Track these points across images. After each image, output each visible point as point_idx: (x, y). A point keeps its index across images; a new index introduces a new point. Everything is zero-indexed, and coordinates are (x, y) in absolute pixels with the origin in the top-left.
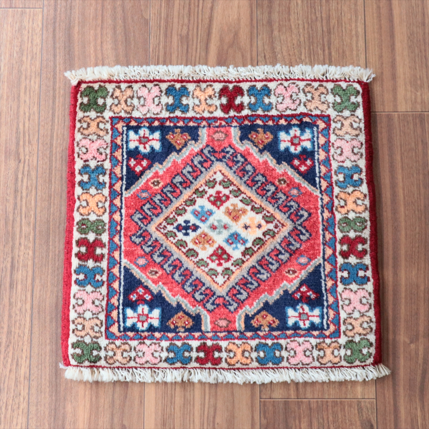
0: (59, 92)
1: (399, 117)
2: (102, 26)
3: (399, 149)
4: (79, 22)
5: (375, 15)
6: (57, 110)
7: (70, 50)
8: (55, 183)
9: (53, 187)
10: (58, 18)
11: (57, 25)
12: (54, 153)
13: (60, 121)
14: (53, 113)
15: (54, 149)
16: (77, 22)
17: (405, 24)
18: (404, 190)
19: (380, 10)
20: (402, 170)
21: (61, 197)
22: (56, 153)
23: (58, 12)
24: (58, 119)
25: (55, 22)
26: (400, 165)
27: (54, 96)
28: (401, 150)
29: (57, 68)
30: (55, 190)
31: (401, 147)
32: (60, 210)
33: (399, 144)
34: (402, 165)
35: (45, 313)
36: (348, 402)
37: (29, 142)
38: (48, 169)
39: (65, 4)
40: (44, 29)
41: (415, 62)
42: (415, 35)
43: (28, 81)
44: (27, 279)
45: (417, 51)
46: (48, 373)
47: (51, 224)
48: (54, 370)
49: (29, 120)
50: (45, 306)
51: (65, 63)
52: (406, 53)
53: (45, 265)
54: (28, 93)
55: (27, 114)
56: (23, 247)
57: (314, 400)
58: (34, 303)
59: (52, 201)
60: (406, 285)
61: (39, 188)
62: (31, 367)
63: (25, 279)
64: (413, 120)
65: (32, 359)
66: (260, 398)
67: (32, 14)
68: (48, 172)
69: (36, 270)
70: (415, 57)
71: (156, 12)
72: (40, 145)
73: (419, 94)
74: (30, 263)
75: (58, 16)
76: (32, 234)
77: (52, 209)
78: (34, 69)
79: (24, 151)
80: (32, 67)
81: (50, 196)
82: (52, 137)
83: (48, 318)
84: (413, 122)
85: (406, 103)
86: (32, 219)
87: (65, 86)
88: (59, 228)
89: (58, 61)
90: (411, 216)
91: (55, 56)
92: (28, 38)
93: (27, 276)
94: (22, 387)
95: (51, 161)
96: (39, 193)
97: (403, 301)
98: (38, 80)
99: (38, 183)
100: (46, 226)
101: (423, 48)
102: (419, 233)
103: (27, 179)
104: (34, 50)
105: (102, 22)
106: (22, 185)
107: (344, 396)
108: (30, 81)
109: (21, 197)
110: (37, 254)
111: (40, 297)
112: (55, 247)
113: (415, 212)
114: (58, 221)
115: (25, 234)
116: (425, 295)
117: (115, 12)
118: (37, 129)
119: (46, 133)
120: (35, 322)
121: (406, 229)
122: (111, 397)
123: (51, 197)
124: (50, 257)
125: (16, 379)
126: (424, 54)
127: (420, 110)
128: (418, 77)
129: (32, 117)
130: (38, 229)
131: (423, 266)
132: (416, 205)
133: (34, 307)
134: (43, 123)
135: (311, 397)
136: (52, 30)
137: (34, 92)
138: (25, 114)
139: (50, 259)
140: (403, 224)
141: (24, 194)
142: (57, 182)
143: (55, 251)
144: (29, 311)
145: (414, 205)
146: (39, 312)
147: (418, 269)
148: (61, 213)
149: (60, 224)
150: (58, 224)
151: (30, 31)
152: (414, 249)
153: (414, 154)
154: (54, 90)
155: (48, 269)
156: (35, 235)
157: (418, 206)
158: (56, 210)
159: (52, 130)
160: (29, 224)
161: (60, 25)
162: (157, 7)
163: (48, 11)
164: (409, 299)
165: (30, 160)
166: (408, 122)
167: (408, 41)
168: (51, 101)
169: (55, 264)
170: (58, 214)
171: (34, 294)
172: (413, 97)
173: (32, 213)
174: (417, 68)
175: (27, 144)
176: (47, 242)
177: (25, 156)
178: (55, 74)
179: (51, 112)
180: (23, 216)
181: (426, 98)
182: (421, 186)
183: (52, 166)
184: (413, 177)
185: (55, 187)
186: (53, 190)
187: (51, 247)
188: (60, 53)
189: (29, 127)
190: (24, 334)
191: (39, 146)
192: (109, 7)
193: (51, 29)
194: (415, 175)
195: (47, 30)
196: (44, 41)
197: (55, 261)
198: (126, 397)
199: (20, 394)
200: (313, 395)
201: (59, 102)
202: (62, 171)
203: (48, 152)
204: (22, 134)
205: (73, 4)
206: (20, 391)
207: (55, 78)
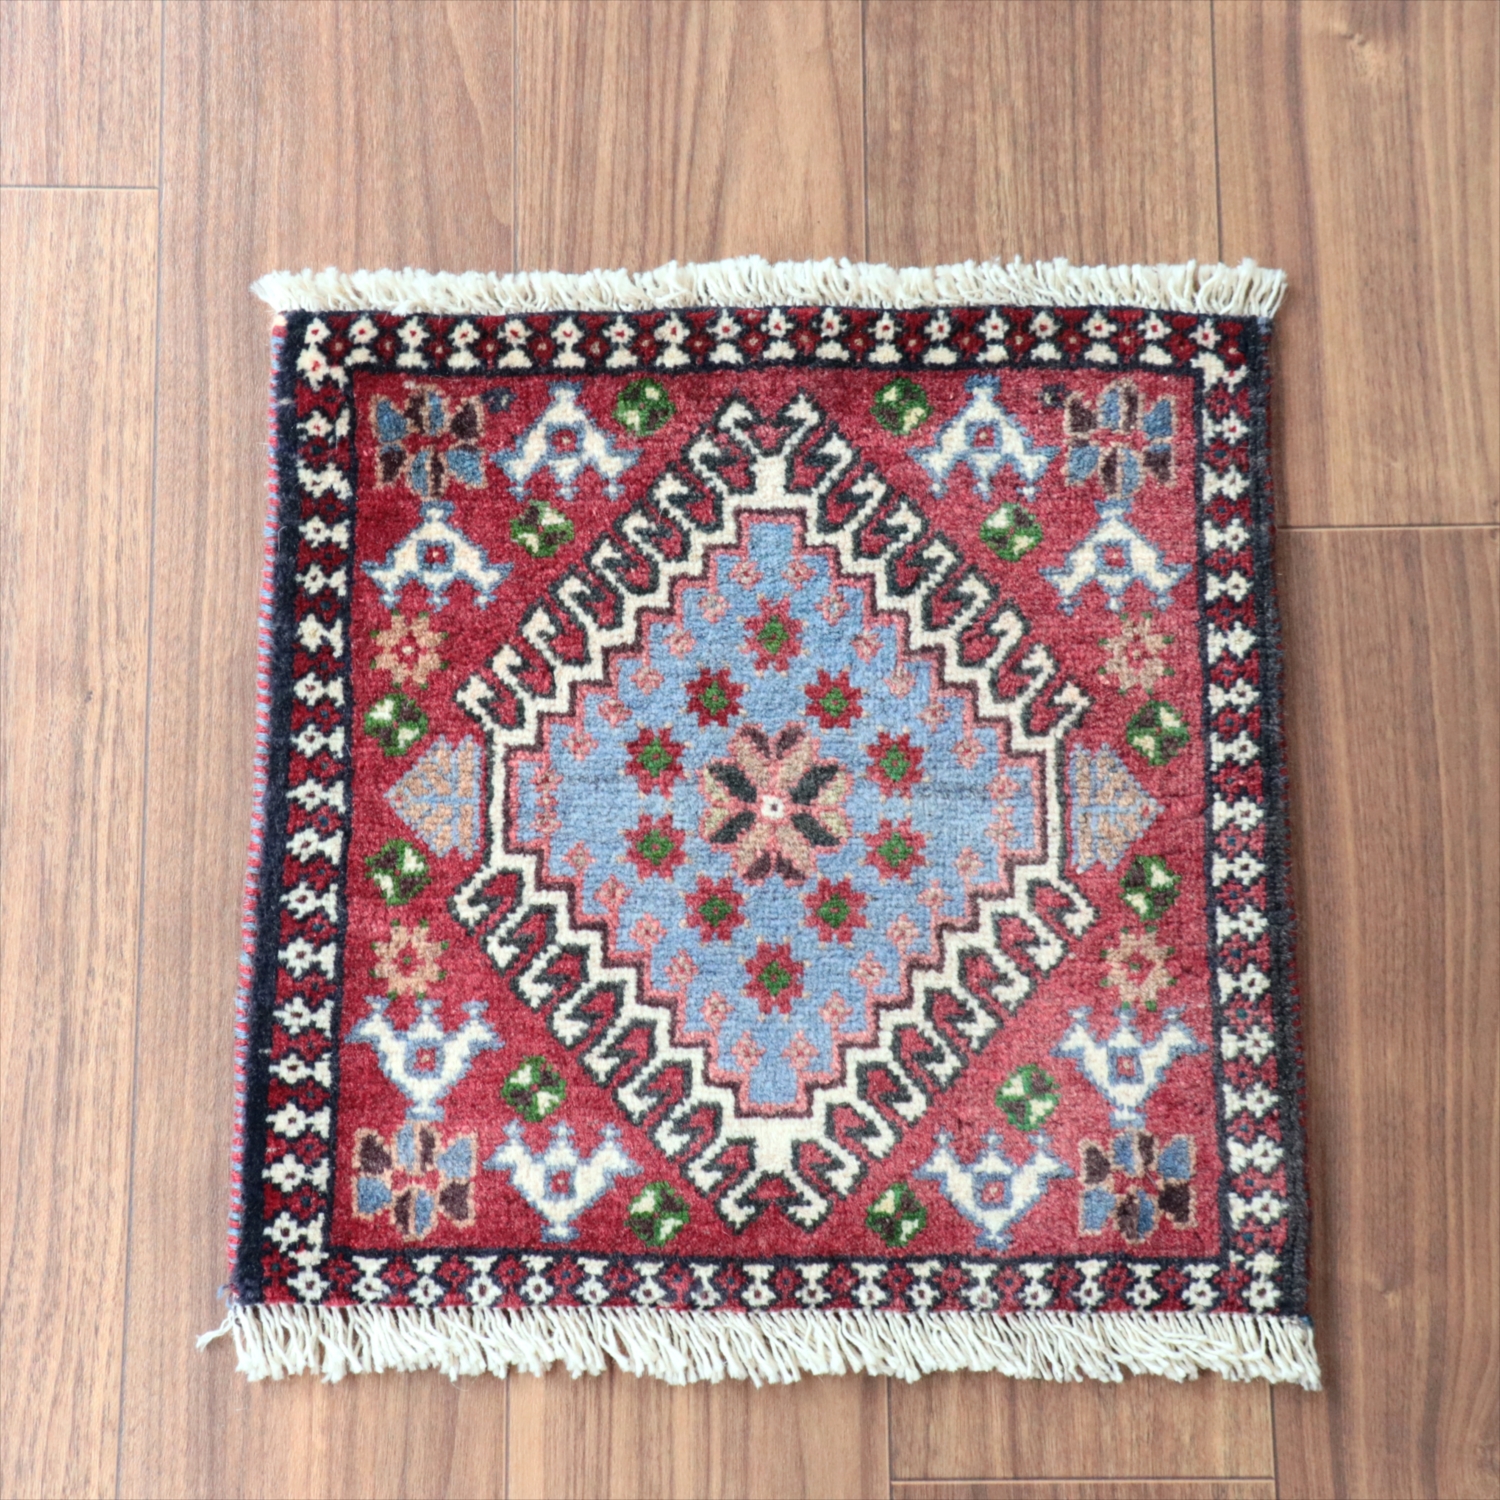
0: (219, 467)
1: (1334, 545)
2: (357, 246)
3: (1338, 648)
4: (280, 235)
5: (1252, 207)
6: (212, 525)
7: (252, 328)
8: (207, 766)
9: (200, 782)
10: (211, 223)
11: (209, 244)
12: (203, 667)
13: (222, 561)
14: (197, 536)
15: (204, 654)
16: (273, 234)
17: (1352, 237)
18: (1353, 783)
19: (1269, 192)
20: (1348, 717)
21: (228, 814)
22: (209, 668)
23: (211, 202)
24: (216, 554)
25: (200, 236)
26: (1340, 699)
27: (200, 481)
28: (1342, 651)
29: (212, 388)
30: (206, 790)
31: (1342, 642)
32: (225, 858)
33: (1334, 630)
34: (1347, 702)
35: (174, 1201)
36: (1182, 1487)
37: (120, 632)
38: (183, 721)
39: (233, 175)
40: (165, 256)
41: (1385, 361)
42: (1387, 273)
43: (113, 431)
44: (112, 1089)
45: (1390, 327)
46: (183, 1406)
47: (195, 905)
48: (203, 1396)
49: (118, 559)
50: (175, 1179)
51: (236, 370)
52: (1355, 332)
53: (175, 1041)
54: (113, 470)
55: (112, 540)
56: (99, 982)
57: (1071, 1482)
58: (139, 1169)
59: (197, 826)
60: (1366, 1098)
61: (155, 784)
62: (127, 1386)
63: (107, 1087)
64: (1381, 552)
65: (130, 1360)
66: (893, 1478)
67: (122, 206)
68: (182, 730)
69: (145, 1057)
70: (1386, 344)
71: (537, 203)
72: (156, 643)
73: (1399, 466)
74: (124, 1035)
75: (211, 213)
76: (130, 939)
77: (197, 854)
78: (134, 392)
79: (102, 662)
80: (128, 384)
81: (190, 812)
82: (195, 615)
83: (185, 1217)
84: (1382, 560)
85: (1358, 499)
86: (131, 890)
87: (239, 445)
88: (220, 916)
89: (211, 365)
90: (1379, 869)
91: (202, 346)
92: (112, 286)
93: (113, 1078)
94: (95, 1457)
95: (192, 695)
96: (154, 802)
97: (1358, 1147)
98: (145, 426)
99: (152, 769)
100: (178, 911)
101: (1411, 314)
102: (1406, 924)
103: (114, 756)
104: (134, 327)
105: (359, 234)
106: (96, 776)
107: (1167, 1469)
108: (121, 432)
109: (94, 817)
110: (148, 1004)
111: (157, 1149)
112: (209, 982)
113: (1390, 854)
114: (216, 892)
115: (108, 937)
116: (1428, 1129)
117: (400, 203)
118: (144, 589)
119: (174, 604)
120: (142, 1232)
121: (1362, 909)
122: (396, 1481)
123: (194, 814)
124: (193, 1012)
125: (75, 1427)
126: (1414, 334)
127: (1404, 521)
128: (1397, 410)
129: (127, 550)
130: (150, 920)
131: (1420, 1032)
132: (1394, 830)
133: (139, 1181)
134: (164, 571)
135: (1062, 1472)
136: (190, 260)
137: (133, 466)
138: (103, 538)
139: (191, 1021)
140: (1352, 894)
141: (104, 806)
142: (213, 765)
143: (208, 993)
144: (120, 1197)
145: (1388, 831)
146: (154, 1202)
147: (1405, 1044)
148: (227, 867)
149: (224, 903)
150: (216, 905)
151: (119, 264)
152: (1390, 979)
153: (1385, 664)
154: (201, 459)
155: (186, 1054)
156: (141, 941)
157: (1401, 834)
158: (211, 858)
159: (196, 591)
160: (120, 905)
161: (217, 244)
162: (537, 187)
163: (178, 197)
164: (1376, 1140)
165: (124, 694)
166: (1363, 558)
167: (1361, 292)
168: (191, 498)
169: (208, 1037)
170: (216, 871)
171: (139, 1140)
172: (1381, 477)
173: (131, 868)
174: (1394, 381)
175: (112, 639)
176: (183, 964)
177: (105, 679)
178: (203, 406)
179: (191, 533)
180: (101, 878)
181: (1423, 481)
182: (1411, 769)
183: (197, 710)
184: (1384, 738)
185: (207, 781)
186: (200, 790)
187: (194, 982)
188: (218, 337)
189: (118, 582)
190: (103, 1275)
191: (155, 646)
192: (380, 185)
193: (187, 260)
194: (1390, 734)
195: (175, 261)
196: (164, 298)
197: (207, 1026)
198: (447, 1480)
199: (87, 1481)
200: (1067, 1466)
201: (218, 501)
202: (229, 726)
203: (184, 665)
204: (94, 606)
205: (260, 174)
206: (89, 1469)
207: (202, 420)
